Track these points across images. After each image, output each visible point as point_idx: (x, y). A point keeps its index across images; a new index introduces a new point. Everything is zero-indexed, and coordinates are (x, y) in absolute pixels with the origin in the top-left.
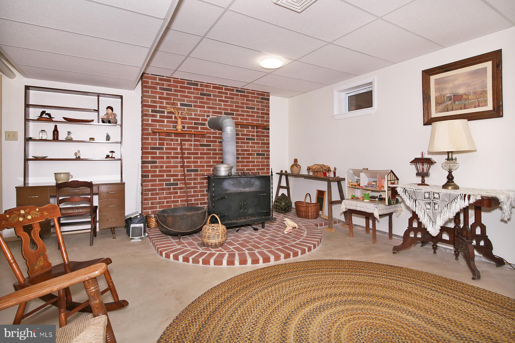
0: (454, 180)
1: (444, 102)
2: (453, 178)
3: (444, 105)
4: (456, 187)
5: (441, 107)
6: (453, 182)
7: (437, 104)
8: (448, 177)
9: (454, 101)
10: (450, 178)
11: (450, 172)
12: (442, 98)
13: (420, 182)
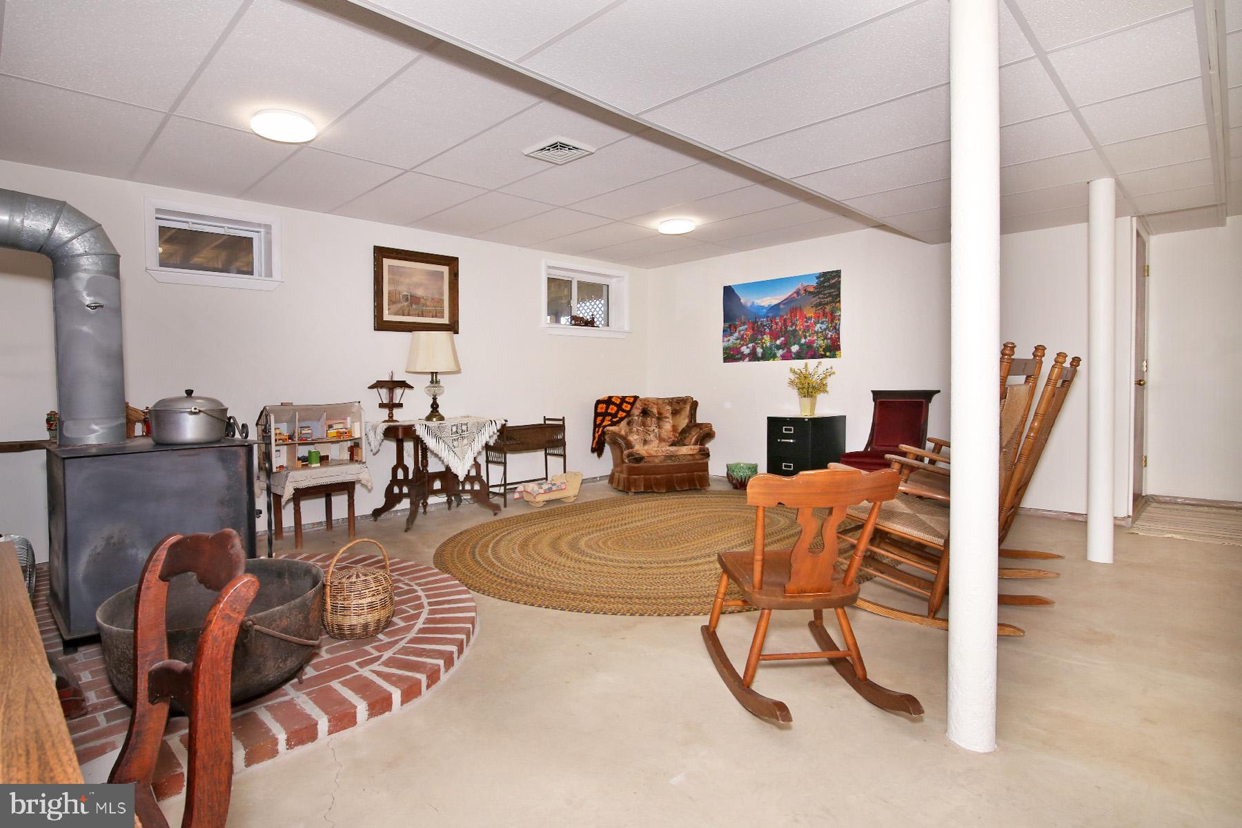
0: (439, 409)
1: (399, 302)
2: (438, 406)
3: (399, 306)
4: (442, 418)
5: (396, 307)
6: (438, 411)
7: (391, 302)
8: (432, 406)
9: (411, 304)
10: (435, 406)
11: (435, 399)
12: (397, 296)
13: (387, 418)
